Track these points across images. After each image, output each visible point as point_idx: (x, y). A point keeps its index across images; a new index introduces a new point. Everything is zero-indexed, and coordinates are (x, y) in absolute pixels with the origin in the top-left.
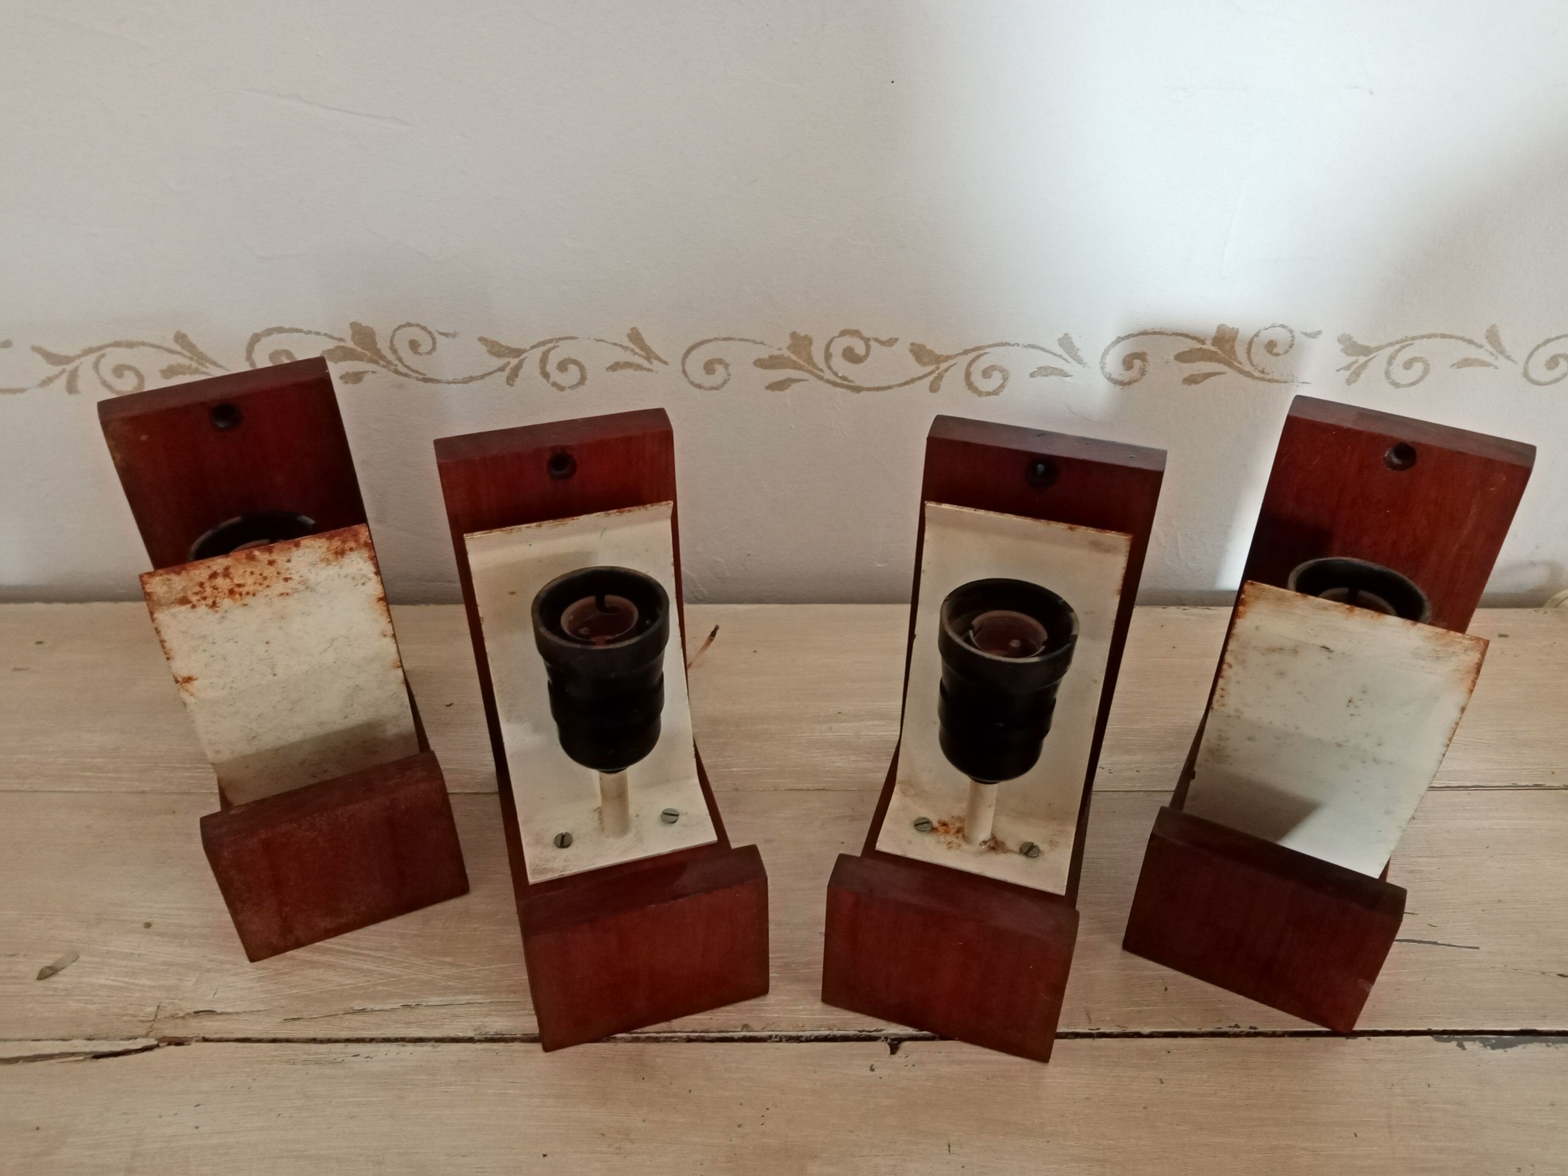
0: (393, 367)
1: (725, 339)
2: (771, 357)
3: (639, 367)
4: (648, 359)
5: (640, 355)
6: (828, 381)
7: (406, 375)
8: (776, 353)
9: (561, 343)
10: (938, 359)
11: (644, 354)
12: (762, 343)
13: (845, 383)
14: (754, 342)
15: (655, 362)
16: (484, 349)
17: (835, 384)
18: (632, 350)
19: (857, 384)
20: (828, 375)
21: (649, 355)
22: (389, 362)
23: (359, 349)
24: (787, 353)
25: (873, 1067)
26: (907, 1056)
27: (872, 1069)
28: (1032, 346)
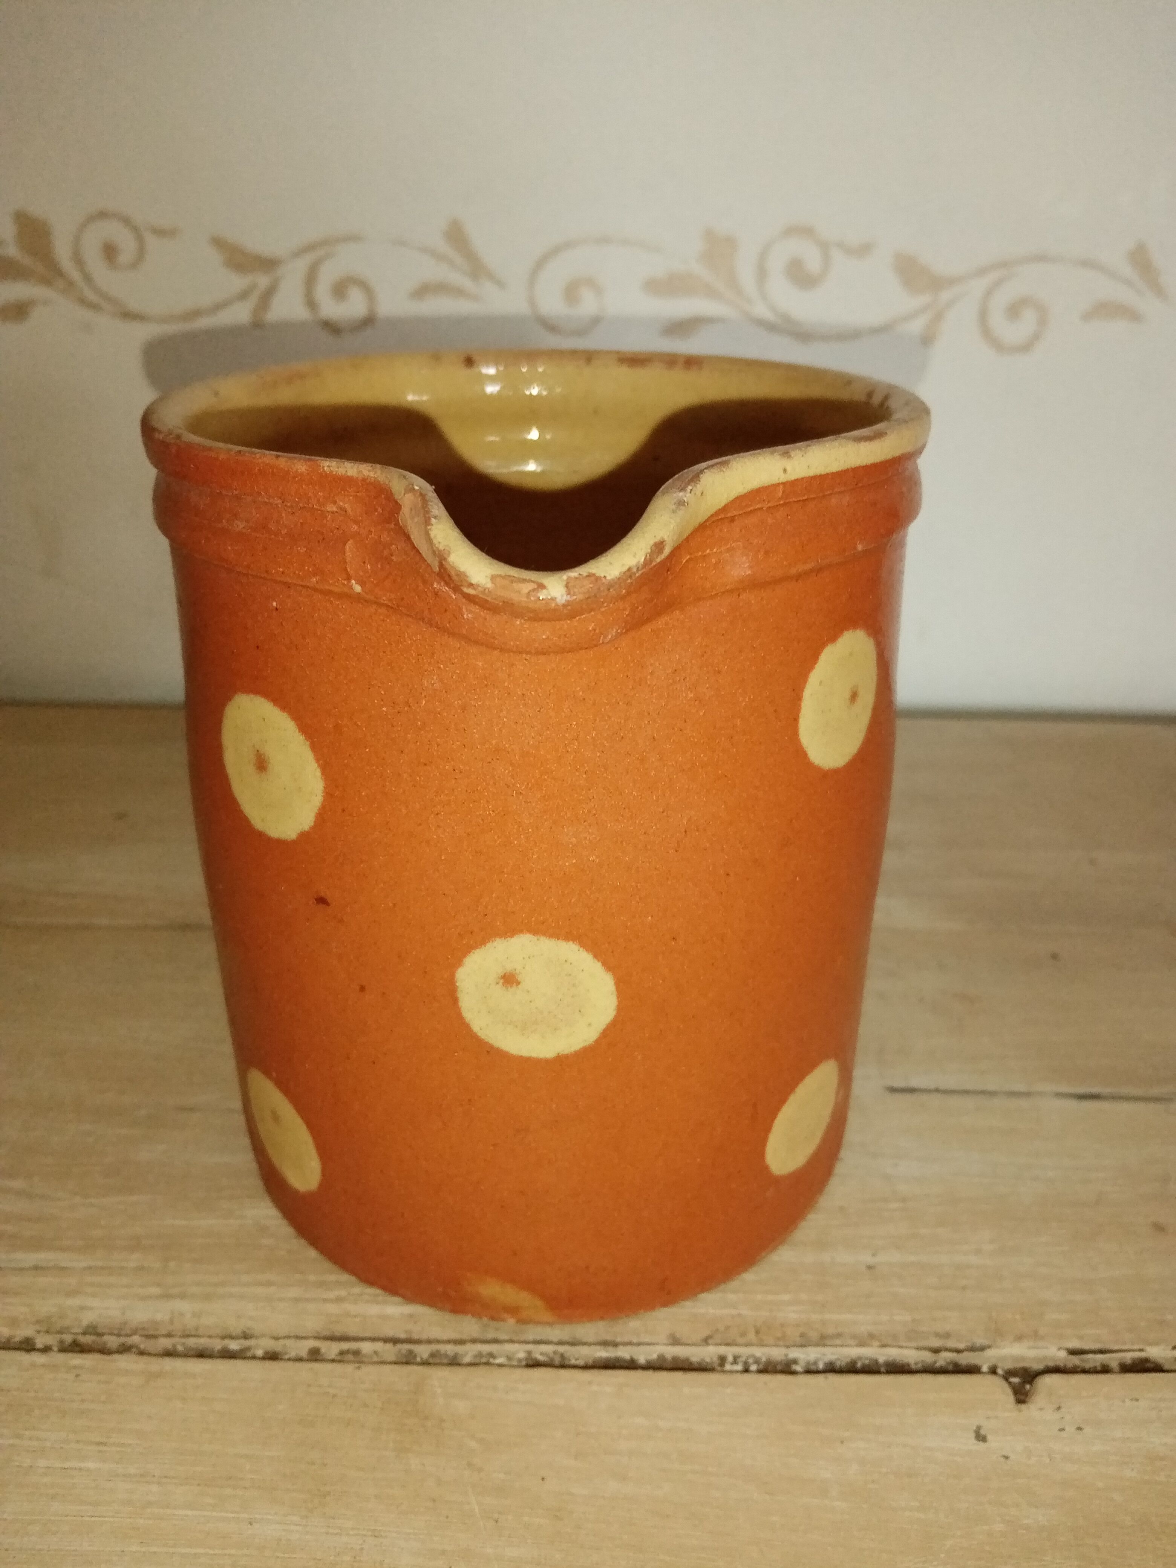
0: (76, 293)
1: (598, 241)
2: (672, 275)
4: (475, 277)
6: (760, 322)
7: (96, 307)
8: (679, 267)
9: (339, 247)
10: (939, 283)
12: (657, 249)
14: (645, 247)
17: (772, 328)
19: (805, 327)
21: (477, 271)
22: (71, 284)
23: (26, 259)
24: (697, 269)
25: (982, 1432)
26: (1059, 1408)
27: (980, 1437)
28: (1087, 264)
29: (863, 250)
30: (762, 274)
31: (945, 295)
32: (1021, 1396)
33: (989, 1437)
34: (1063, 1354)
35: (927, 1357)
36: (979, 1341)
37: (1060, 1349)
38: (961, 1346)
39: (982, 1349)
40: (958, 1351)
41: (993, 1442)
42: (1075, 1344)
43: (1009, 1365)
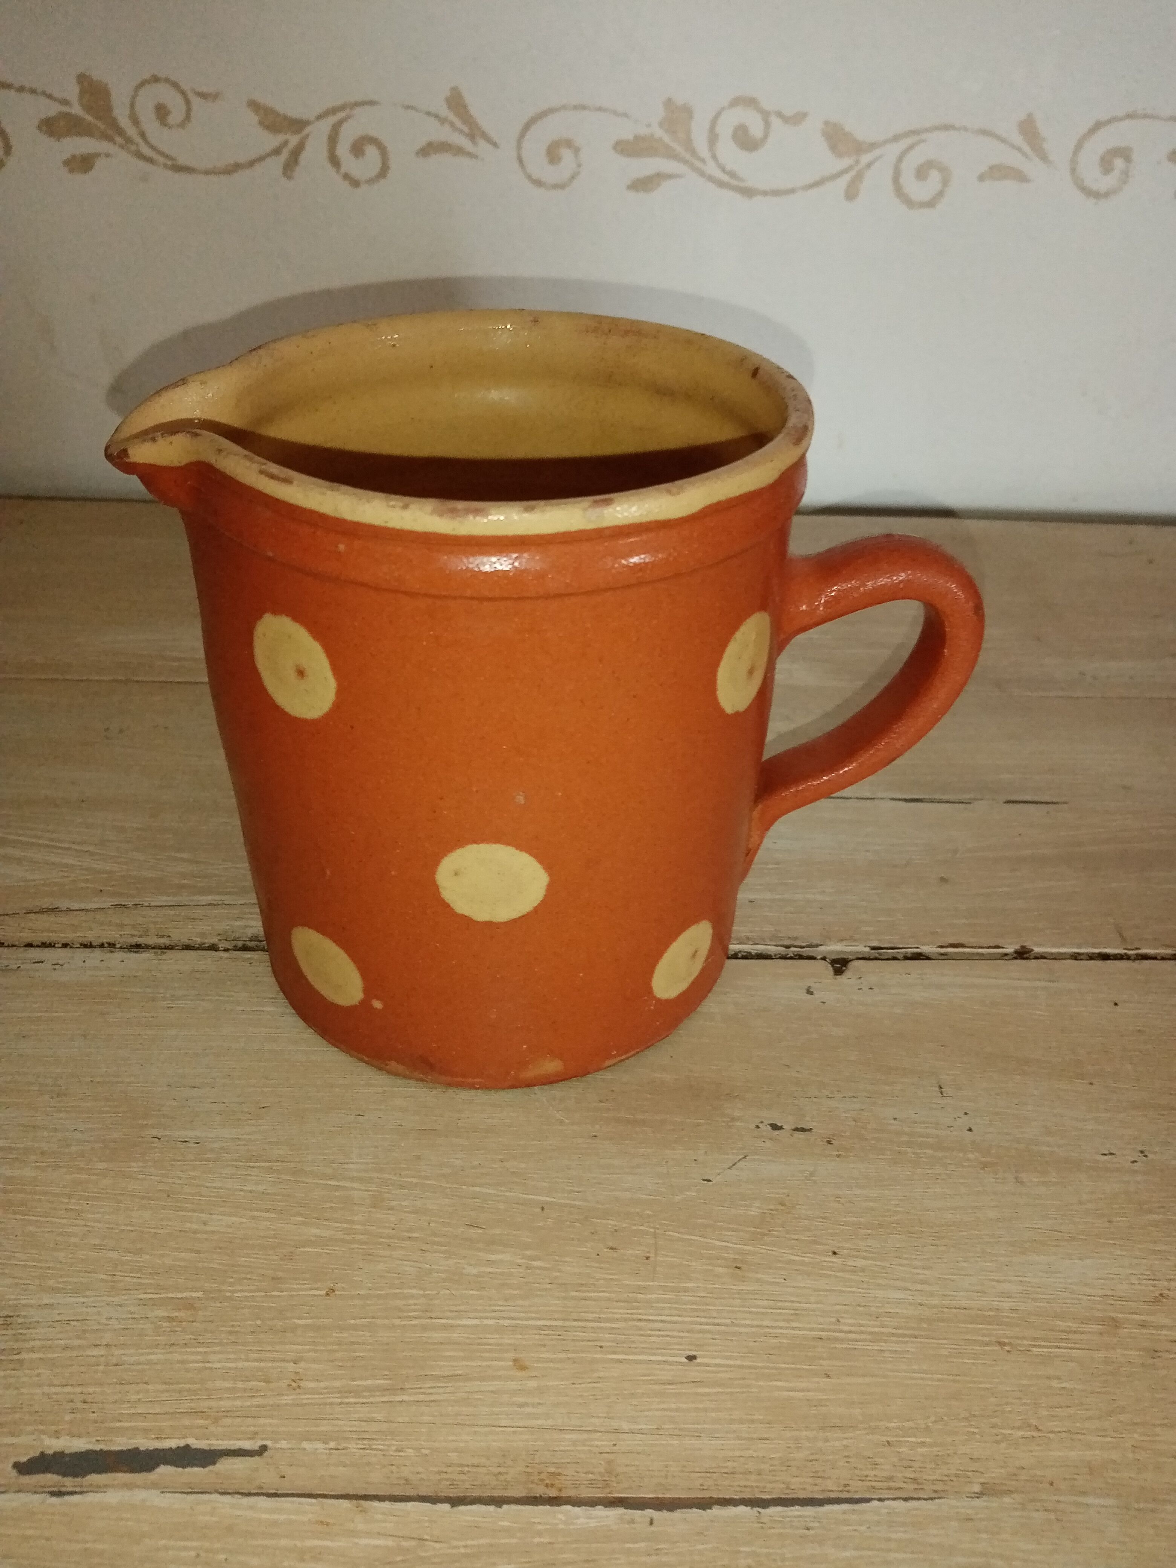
0: (133, 148)
1: (576, 108)
2: (637, 138)
3: (459, 151)
4: (472, 137)
5: (461, 132)
6: (711, 179)
7: (150, 160)
8: (643, 131)
9: (357, 111)
10: (860, 148)
11: (466, 129)
12: (625, 115)
13: (734, 182)
14: (615, 113)
15: (482, 143)
16: (254, 118)
17: (721, 184)
18: (452, 124)
19: (749, 184)
20: (711, 168)
21: (475, 132)
22: (129, 140)
23: (89, 118)
24: (659, 133)
25: (811, 990)
26: (860, 978)
27: (809, 992)
28: (984, 132)
29: (798, 118)
30: (713, 138)
31: (865, 159)
32: (838, 972)
33: (815, 992)
34: (868, 949)
35: (782, 950)
36: (815, 942)
37: (865, 947)
38: (804, 944)
39: (817, 946)
40: (802, 947)
41: (817, 994)
42: (875, 944)
43: (834, 957)
